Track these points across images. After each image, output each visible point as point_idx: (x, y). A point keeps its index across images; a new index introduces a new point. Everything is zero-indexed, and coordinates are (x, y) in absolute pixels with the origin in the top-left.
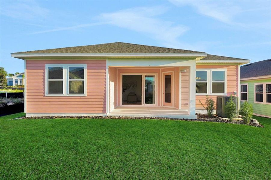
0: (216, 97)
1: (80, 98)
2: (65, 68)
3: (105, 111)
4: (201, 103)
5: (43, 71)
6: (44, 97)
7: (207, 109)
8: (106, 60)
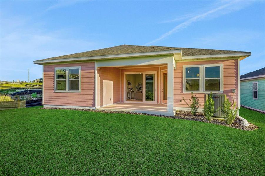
0: (204, 94)
1: (76, 94)
2: (67, 70)
3: (94, 105)
4: (185, 100)
5: (53, 73)
6: (54, 93)
7: (191, 107)
8: (95, 62)
